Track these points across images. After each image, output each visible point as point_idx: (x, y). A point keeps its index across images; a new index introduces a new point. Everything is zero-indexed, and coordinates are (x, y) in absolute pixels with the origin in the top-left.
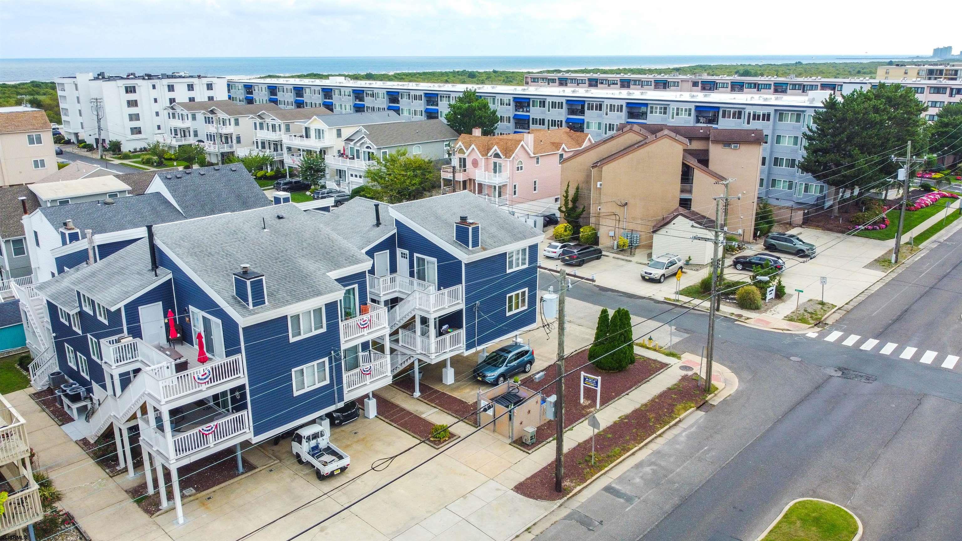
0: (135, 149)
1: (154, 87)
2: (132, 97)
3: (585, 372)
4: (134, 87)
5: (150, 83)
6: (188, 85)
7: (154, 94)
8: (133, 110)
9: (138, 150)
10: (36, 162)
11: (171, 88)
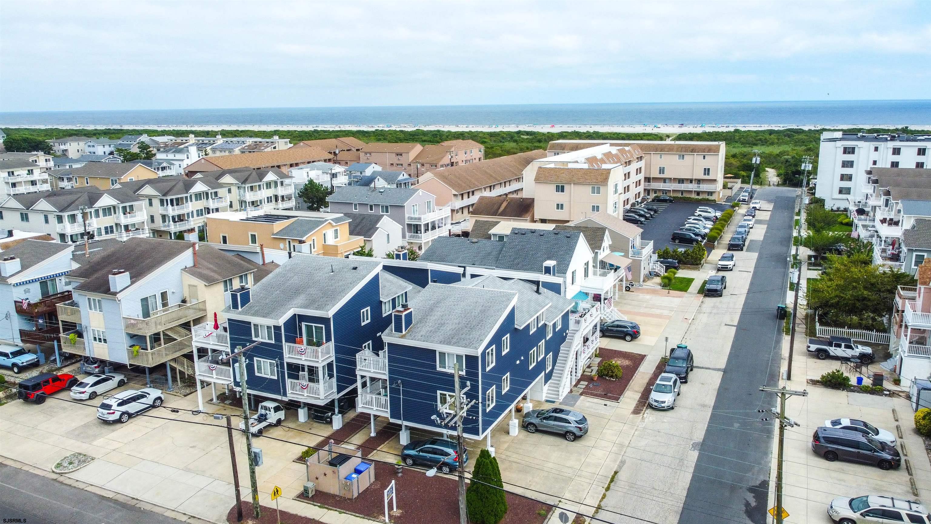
0: (838, 208)
1: (876, 149)
2: (848, 157)
3: (396, 484)
4: (853, 149)
5: (872, 145)
6: (919, 150)
7: (874, 156)
8: (847, 171)
9: (842, 209)
10: (593, 207)
11: (897, 151)
